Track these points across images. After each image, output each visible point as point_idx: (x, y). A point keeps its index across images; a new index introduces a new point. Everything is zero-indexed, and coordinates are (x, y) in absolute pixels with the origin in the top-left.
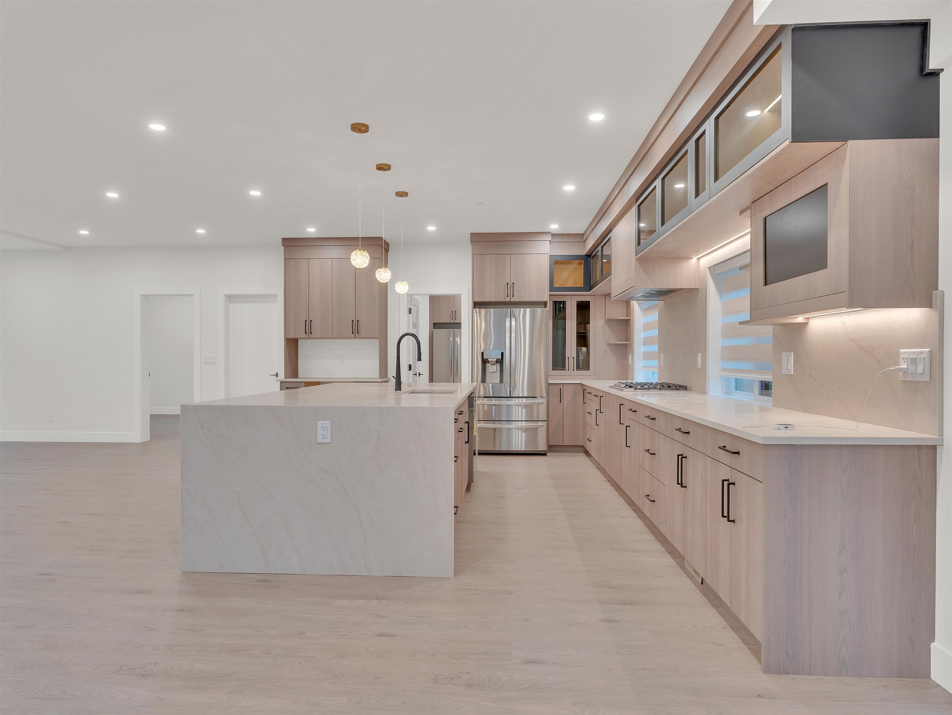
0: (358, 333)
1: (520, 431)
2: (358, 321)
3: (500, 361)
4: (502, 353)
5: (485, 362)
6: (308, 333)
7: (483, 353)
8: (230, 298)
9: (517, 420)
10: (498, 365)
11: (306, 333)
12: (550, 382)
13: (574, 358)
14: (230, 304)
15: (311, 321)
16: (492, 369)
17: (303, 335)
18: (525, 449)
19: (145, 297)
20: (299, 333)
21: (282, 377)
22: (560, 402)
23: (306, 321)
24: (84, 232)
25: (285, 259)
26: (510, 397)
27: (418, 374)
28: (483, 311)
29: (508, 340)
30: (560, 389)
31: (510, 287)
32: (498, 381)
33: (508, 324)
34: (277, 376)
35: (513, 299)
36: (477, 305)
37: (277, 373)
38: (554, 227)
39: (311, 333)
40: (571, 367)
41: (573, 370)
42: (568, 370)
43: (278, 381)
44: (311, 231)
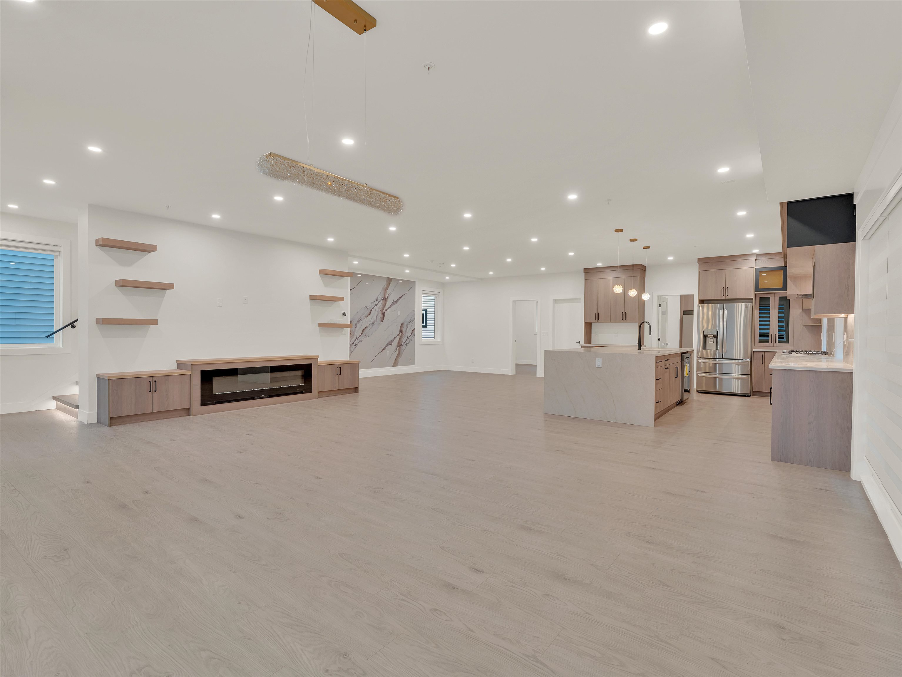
0: (626, 319)
1: (737, 380)
2: (626, 312)
3: (716, 336)
4: (717, 332)
5: (705, 337)
6: (597, 320)
7: (704, 331)
8: (556, 301)
9: (735, 373)
10: (715, 338)
11: (596, 320)
12: (754, 350)
13: (776, 335)
14: (556, 304)
15: (599, 313)
16: (710, 341)
17: (594, 321)
18: (740, 391)
19: (515, 302)
20: (592, 319)
21: (582, 343)
22: (762, 363)
23: (596, 313)
24: (491, 273)
25: (585, 280)
26: (723, 359)
27: (666, 344)
28: (706, 305)
29: (721, 323)
30: (762, 355)
31: (725, 290)
32: (715, 349)
33: (721, 313)
34: (580, 343)
35: (727, 298)
36: (702, 302)
37: (580, 341)
38: (756, 251)
39: (599, 320)
40: (774, 341)
41: (776, 343)
42: (771, 343)
43: (580, 345)
44: (599, 265)
